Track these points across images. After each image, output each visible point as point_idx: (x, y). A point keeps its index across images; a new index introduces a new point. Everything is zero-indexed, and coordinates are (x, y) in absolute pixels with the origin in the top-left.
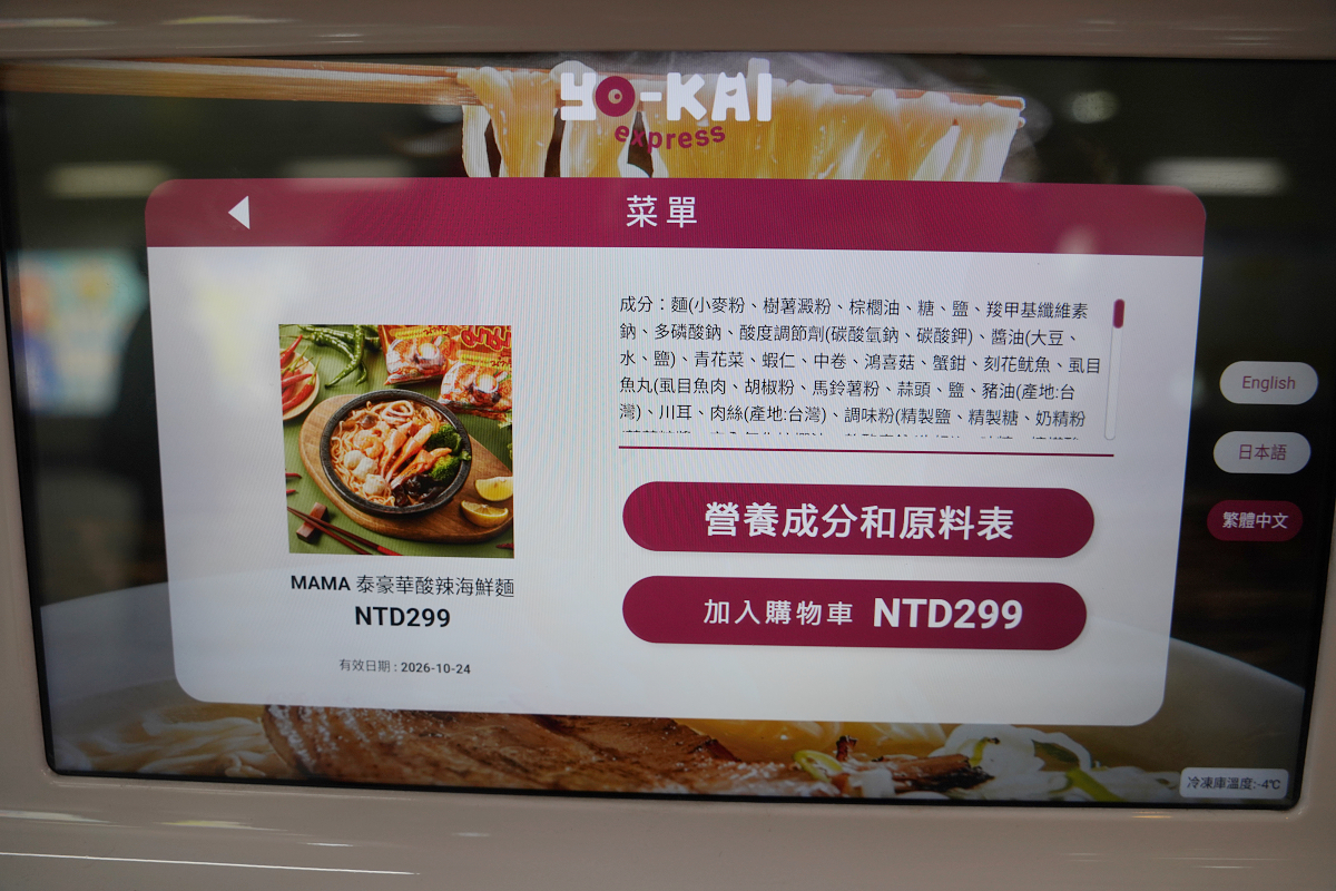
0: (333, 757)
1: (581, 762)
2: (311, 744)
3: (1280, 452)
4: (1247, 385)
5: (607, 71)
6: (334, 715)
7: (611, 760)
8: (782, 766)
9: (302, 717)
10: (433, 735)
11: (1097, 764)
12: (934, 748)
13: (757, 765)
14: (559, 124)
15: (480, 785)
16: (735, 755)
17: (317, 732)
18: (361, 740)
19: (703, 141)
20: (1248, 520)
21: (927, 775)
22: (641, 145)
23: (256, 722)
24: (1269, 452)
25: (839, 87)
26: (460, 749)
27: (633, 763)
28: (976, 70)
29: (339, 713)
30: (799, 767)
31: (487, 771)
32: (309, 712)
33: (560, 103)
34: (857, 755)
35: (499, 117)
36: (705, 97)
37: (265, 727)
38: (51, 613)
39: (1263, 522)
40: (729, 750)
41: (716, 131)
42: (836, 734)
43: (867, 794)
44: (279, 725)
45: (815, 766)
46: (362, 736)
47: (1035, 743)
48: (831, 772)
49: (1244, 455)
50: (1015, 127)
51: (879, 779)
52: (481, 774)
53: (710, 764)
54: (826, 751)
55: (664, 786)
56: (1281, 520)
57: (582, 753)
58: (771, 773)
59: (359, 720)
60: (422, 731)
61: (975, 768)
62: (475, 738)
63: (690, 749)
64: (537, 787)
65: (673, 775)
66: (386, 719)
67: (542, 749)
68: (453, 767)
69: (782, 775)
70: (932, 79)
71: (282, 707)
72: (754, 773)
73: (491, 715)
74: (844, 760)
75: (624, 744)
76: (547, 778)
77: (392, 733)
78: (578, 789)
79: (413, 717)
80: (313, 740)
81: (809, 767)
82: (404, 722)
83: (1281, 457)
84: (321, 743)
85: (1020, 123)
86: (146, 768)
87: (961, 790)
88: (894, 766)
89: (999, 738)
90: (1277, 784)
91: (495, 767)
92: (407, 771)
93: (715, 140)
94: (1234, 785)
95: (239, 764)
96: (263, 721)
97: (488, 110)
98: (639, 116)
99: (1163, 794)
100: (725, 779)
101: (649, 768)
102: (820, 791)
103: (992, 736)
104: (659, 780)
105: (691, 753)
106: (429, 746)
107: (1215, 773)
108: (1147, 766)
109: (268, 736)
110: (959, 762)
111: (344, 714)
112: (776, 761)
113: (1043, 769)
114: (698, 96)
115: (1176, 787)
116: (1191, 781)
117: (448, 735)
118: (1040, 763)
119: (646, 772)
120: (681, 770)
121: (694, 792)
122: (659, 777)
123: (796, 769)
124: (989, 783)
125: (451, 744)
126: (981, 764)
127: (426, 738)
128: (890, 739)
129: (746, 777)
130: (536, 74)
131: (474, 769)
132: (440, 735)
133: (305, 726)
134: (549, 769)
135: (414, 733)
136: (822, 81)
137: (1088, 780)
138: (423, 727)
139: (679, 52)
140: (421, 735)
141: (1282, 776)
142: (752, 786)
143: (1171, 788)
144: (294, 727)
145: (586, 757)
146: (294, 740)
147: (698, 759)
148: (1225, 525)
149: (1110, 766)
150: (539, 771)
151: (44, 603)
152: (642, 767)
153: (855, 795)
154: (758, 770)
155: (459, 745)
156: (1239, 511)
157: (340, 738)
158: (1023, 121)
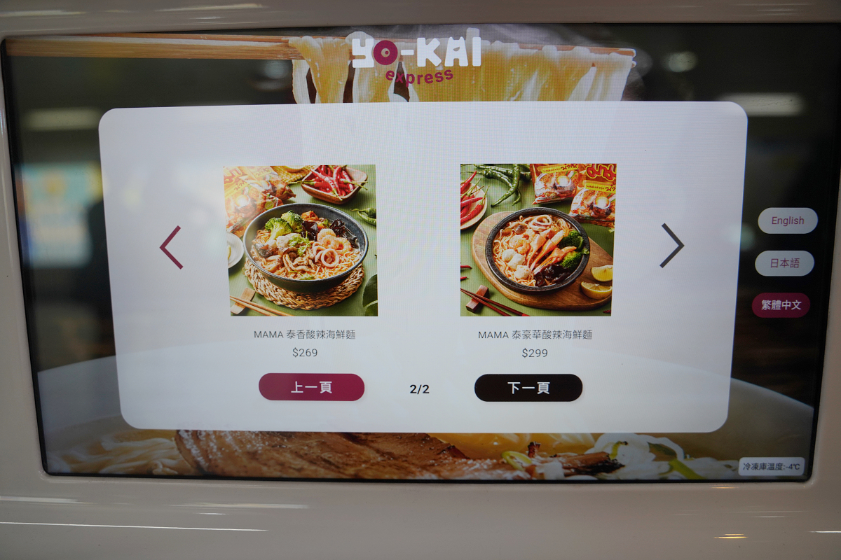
0: (219, 461)
1: (372, 461)
2: (205, 453)
3: (796, 263)
4: (774, 222)
5: (380, 37)
6: (219, 435)
7: (389, 459)
8: (495, 461)
9: (200, 437)
10: (280, 446)
11: (688, 456)
12: (587, 448)
13: (479, 461)
14: (352, 70)
15: (309, 477)
16: (466, 455)
17: (209, 446)
18: (236, 451)
19: (440, 79)
20: (777, 305)
21: (583, 465)
22: (402, 82)
23: (172, 440)
24: (789, 263)
25: (522, 45)
26: (297, 454)
27: (403, 461)
28: (605, 33)
29: (222, 434)
30: (505, 461)
31: (314, 468)
32: (204, 434)
33: (352, 57)
34: (540, 453)
35: (315, 67)
36: (441, 52)
37: (177, 443)
38: (44, 376)
39: (786, 306)
40: (462, 452)
41: (448, 73)
42: (528, 441)
43: (547, 477)
44: (185, 442)
45: (515, 461)
46: (237, 448)
47: (649, 444)
48: (525, 465)
49: (774, 265)
50: (630, 67)
51: (554, 468)
52: (310, 470)
53: (451, 461)
54: (522, 452)
55: (422, 475)
56: (797, 304)
57: (372, 456)
58: (488, 466)
59: (235, 438)
60: (273, 444)
61: (613, 460)
62: (306, 448)
63: (438, 452)
64: (344, 477)
65: (428, 468)
66: (251, 437)
67: (347, 454)
68: (293, 466)
69: (495, 467)
70: (579, 38)
71: (187, 431)
72: (478, 466)
73: (316, 433)
74: (533, 457)
75: (397, 449)
76: (351, 471)
77: (255, 446)
78: (369, 478)
79: (268, 436)
80: (207, 451)
81: (511, 461)
82: (262, 439)
83: (796, 266)
84: (212, 453)
85: (633, 65)
86: (104, 471)
87: (604, 474)
88: (563, 460)
89: (628, 442)
90: (798, 467)
91: (319, 465)
92: (265, 469)
93: (447, 78)
94: (772, 468)
95: (161, 467)
96: (176, 440)
97: (308, 62)
98: (400, 65)
99: (728, 474)
100: (460, 469)
101: (413, 464)
102: (518, 476)
103: (623, 440)
104: (420, 471)
105: (439, 454)
106: (278, 453)
107: (760, 460)
108: (718, 457)
109: (179, 449)
110: (604, 456)
111: (225, 435)
112: (491, 458)
113: (655, 460)
114: (436, 52)
115: (736, 470)
116: (746, 466)
117: (289, 446)
118: (653, 456)
119: (412, 466)
120: (433, 465)
121: (441, 478)
122: (420, 469)
123: (503, 463)
124: (622, 469)
125: (291, 452)
126: (617, 458)
127: (276, 448)
128: (560, 443)
129: (472, 468)
130: (337, 40)
131: (305, 467)
132: (284, 446)
133: (201, 443)
134: (352, 466)
135: (269, 445)
136: (512, 41)
137: (682, 466)
138: (274, 442)
139: (424, 25)
140: (273, 447)
141: (801, 461)
142: (476, 474)
143: (734, 470)
144: (195, 443)
145: (374, 458)
146: (195, 451)
147: (443, 458)
148: (763, 308)
149: (696, 458)
150: (345, 467)
151: (39, 370)
152: (409, 463)
153: (539, 478)
154: (480, 464)
155: (296, 452)
156: (771, 299)
157: (223, 449)
158: (635, 63)
